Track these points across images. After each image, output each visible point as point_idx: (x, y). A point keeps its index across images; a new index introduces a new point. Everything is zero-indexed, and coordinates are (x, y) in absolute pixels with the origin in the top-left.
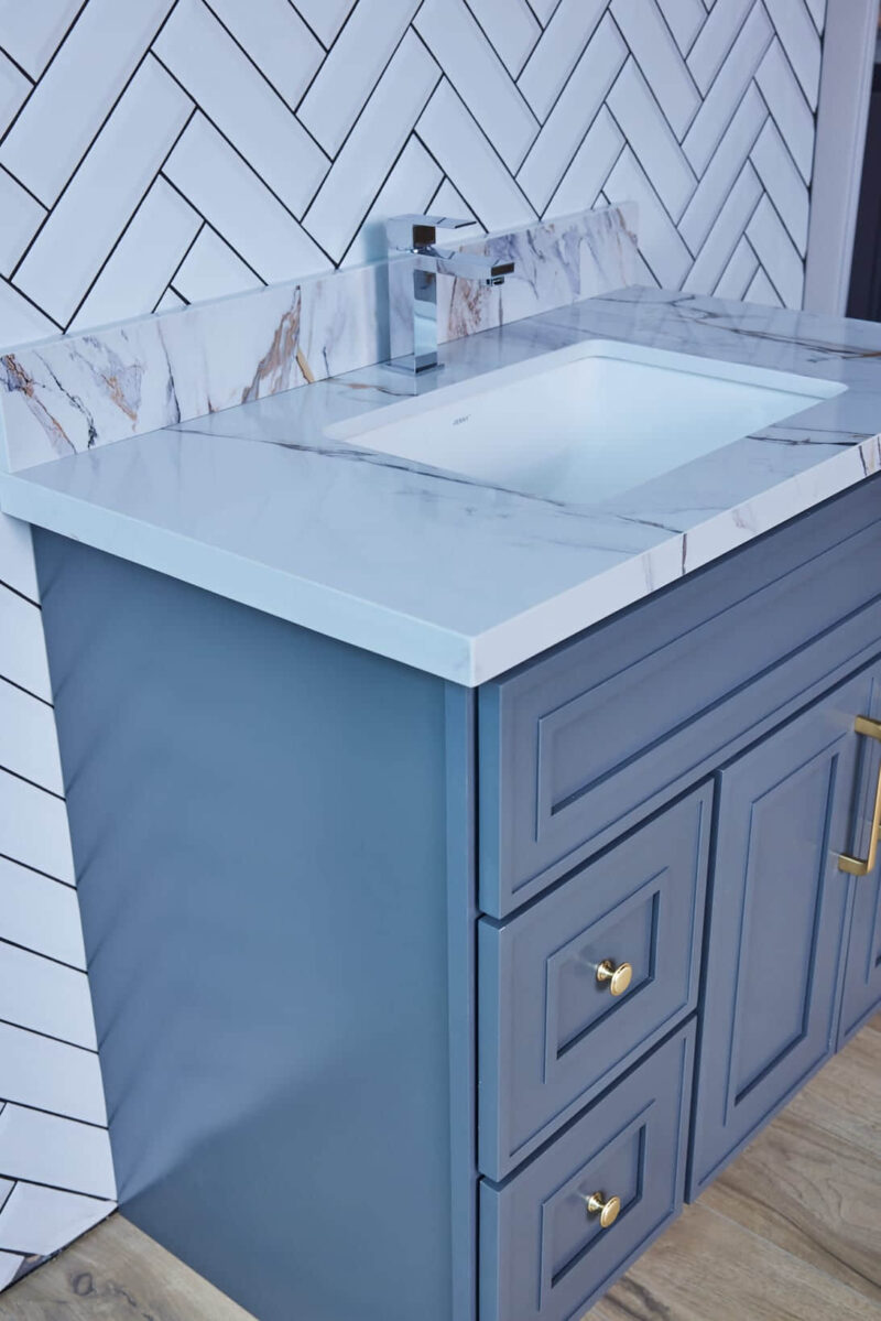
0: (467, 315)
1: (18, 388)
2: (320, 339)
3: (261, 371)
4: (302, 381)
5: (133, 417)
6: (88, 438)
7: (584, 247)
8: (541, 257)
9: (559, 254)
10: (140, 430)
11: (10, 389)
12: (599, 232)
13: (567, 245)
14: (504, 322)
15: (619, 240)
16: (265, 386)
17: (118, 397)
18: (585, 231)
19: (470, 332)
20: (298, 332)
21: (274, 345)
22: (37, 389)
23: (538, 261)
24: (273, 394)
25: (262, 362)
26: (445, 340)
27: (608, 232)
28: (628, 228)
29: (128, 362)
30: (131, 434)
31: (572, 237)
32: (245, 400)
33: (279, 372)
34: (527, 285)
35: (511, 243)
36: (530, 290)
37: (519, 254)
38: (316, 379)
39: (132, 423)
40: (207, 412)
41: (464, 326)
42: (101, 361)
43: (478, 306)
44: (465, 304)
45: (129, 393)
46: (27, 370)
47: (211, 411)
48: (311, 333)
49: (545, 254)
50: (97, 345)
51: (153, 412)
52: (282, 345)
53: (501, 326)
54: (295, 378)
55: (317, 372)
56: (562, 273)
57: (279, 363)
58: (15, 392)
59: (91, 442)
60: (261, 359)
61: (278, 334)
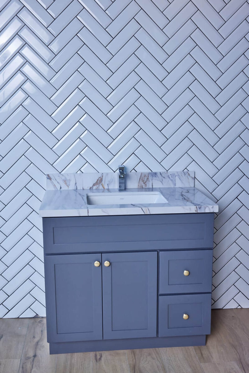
0: (143, 184)
1: (49, 179)
2: (107, 182)
3: (94, 185)
4: (102, 188)
5: (68, 187)
6: (60, 188)
7: (177, 178)
8: (164, 177)
9: (169, 178)
10: (69, 189)
11: (48, 179)
12: (182, 175)
13: (171, 176)
14: (153, 187)
15: (188, 178)
16: (94, 188)
17: (66, 183)
18: (177, 175)
19: (144, 187)
20: (102, 180)
21: (97, 182)
22: (52, 180)
23: (163, 179)
24: (96, 189)
25: (94, 184)
26: (137, 188)
27: (184, 176)
28: (191, 176)
29: (68, 179)
30: (68, 189)
31: (173, 175)
32: (90, 189)
33: (98, 186)
34: (160, 182)
35: (155, 174)
36: (161, 183)
37: (157, 176)
38: (106, 188)
39: (67, 188)
40: (82, 189)
41: (142, 186)
42: (63, 178)
43: (146, 183)
44: (143, 183)
45: (68, 183)
46: (51, 177)
47: (83, 189)
48: (105, 181)
49: (165, 177)
50: (63, 176)
51: (72, 187)
52: (98, 182)
53: (152, 188)
54: (101, 187)
55: (106, 187)
56: (170, 182)
57: (98, 184)
58: (49, 180)
59: (60, 189)
60: (94, 183)
61: (98, 180)
